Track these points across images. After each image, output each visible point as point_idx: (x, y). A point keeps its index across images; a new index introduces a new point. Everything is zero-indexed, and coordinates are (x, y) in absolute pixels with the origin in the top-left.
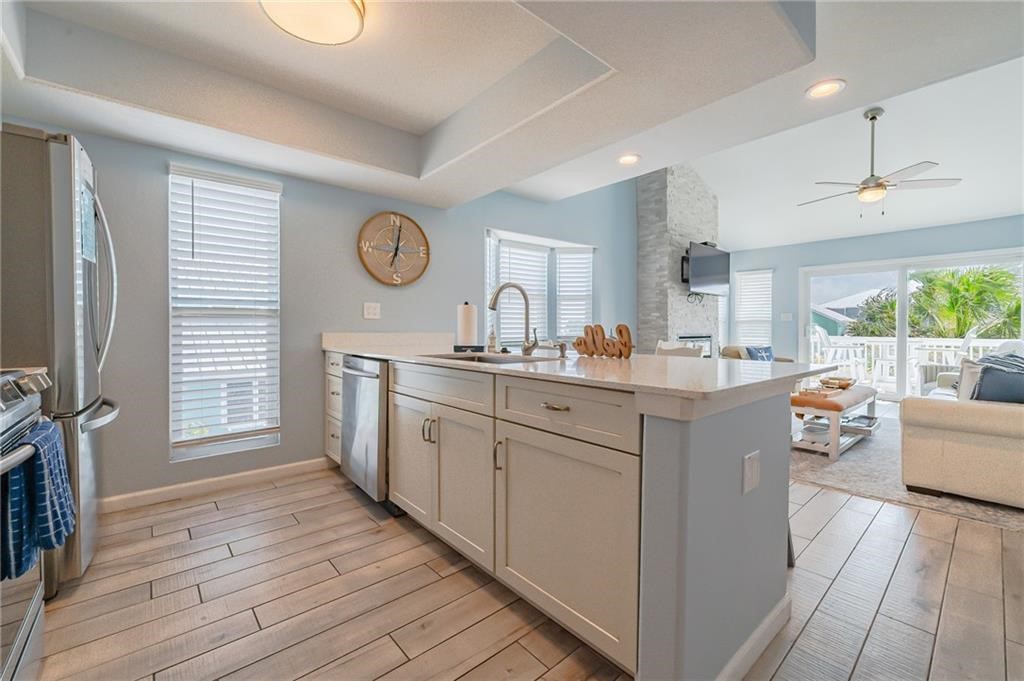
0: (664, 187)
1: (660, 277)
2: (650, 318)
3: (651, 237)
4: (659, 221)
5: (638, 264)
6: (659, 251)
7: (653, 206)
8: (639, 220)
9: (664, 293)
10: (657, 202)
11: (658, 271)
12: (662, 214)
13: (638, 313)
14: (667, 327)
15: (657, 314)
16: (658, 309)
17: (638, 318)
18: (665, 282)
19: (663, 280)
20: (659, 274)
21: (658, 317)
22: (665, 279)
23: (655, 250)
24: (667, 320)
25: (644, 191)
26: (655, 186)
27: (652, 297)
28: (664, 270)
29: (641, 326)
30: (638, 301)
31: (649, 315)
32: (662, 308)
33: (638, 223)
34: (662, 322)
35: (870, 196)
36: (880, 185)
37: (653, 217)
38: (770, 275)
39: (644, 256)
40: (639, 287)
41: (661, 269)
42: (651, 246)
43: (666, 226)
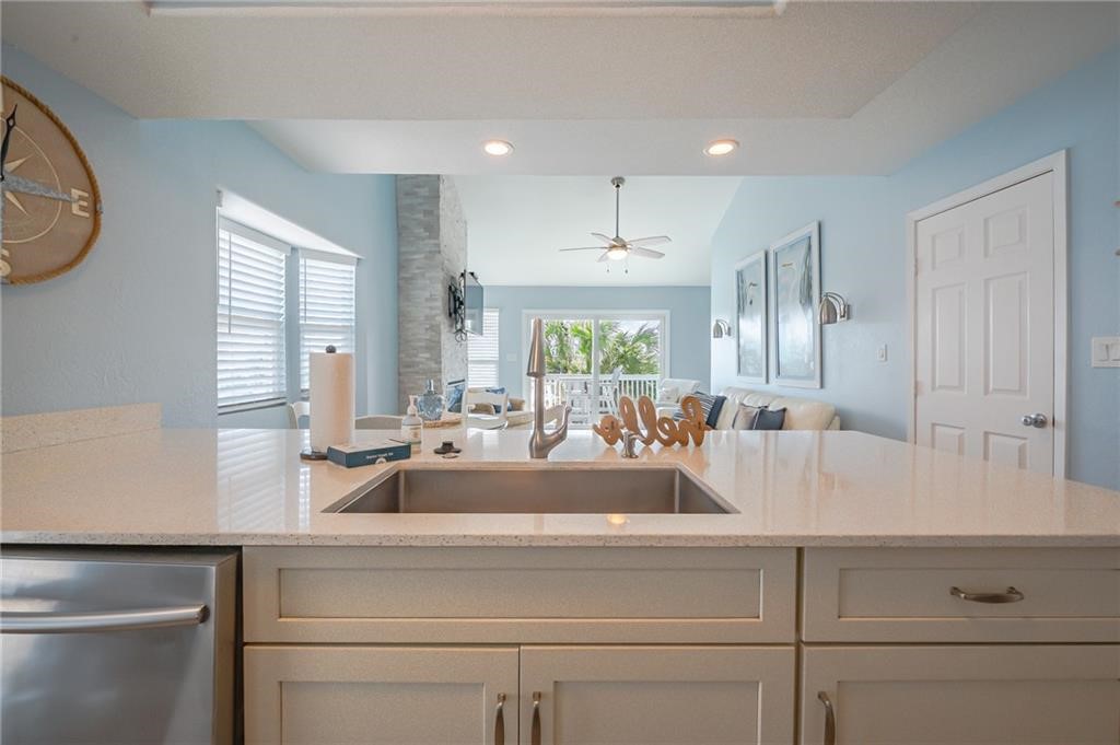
0: (436, 196)
1: (431, 308)
2: (418, 360)
3: (416, 257)
4: (430, 238)
5: (399, 287)
6: (427, 275)
7: (421, 216)
8: (401, 232)
9: (435, 329)
10: (427, 213)
11: (427, 300)
12: (433, 229)
13: (399, 353)
14: (440, 372)
15: (428, 355)
16: (428, 349)
17: (399, 359)
18: (436, 315)
19: (434, 312)
20: (429, 304)
21: (427, 359)
22: (438, 312)
23: (423, 275)
24: (440, 363)
25: (407, 194)
26: (424, 191)
27: (420, 334)
28: (436, 300)
29: (402, 370)
30: (399, 337)
31: (416, 356)
32: (434, 348)
33: (399, 234)
34: (433, 365)
35: (618, 254)
36: (624, 246)
37: (420, 231)
38: (497, 314)
39: (407, 280)
40: (401, 319)
41: (432, 298)
42: (418, 268)
43: (438, 245)
